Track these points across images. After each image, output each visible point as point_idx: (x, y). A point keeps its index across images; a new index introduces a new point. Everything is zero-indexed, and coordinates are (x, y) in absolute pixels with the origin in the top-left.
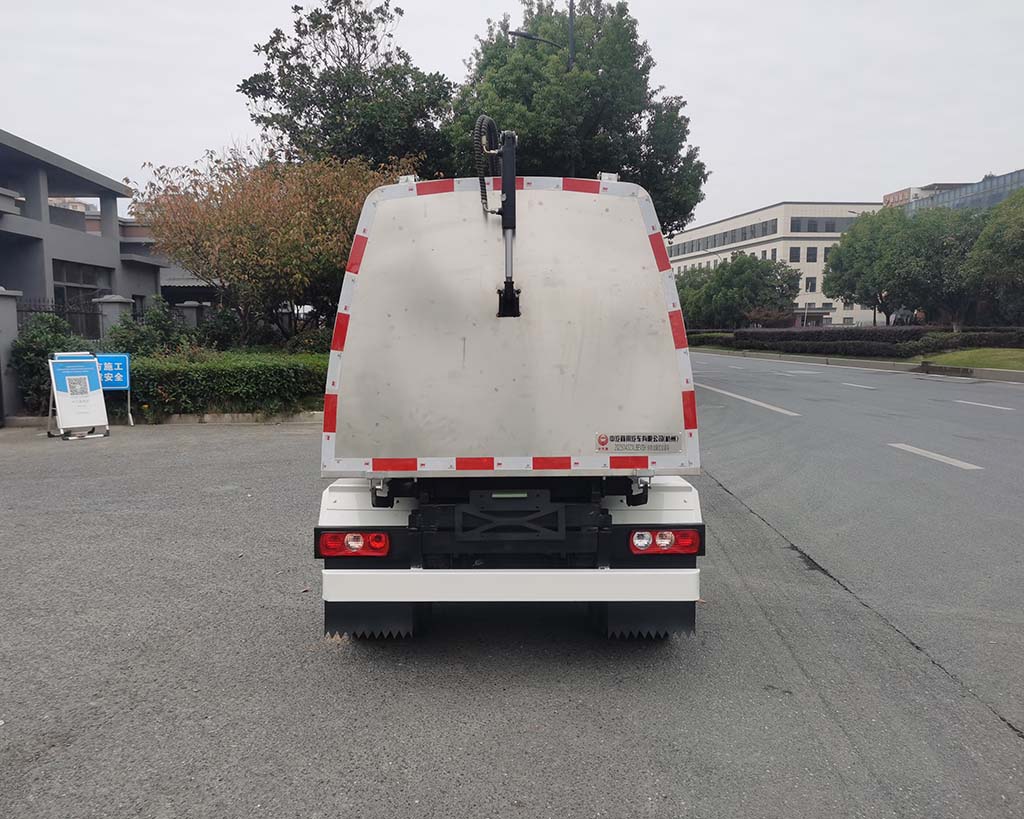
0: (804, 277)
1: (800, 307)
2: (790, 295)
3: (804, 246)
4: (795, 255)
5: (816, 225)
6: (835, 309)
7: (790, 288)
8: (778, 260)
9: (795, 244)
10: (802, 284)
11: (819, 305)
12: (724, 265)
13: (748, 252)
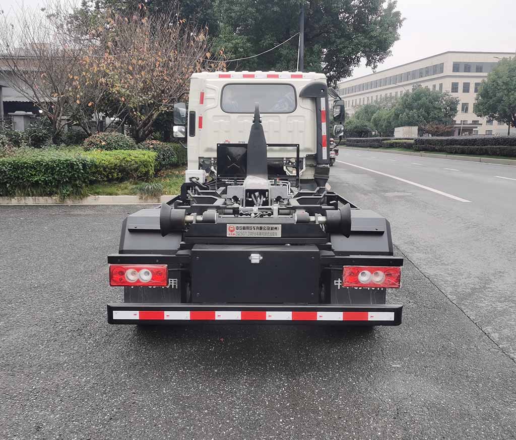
0: (461, 102)
1: (457, 123)
2: (452, 115)
3: (461, 82)
4: (455, 88)
5: (469, 68)
6: (481, 124)
7: (451, 109)
8: (444, 91)
9: (455, 80)
10: (459, 107)
11: (470, 122)
12: (407, 95)
13: (423, 85)
